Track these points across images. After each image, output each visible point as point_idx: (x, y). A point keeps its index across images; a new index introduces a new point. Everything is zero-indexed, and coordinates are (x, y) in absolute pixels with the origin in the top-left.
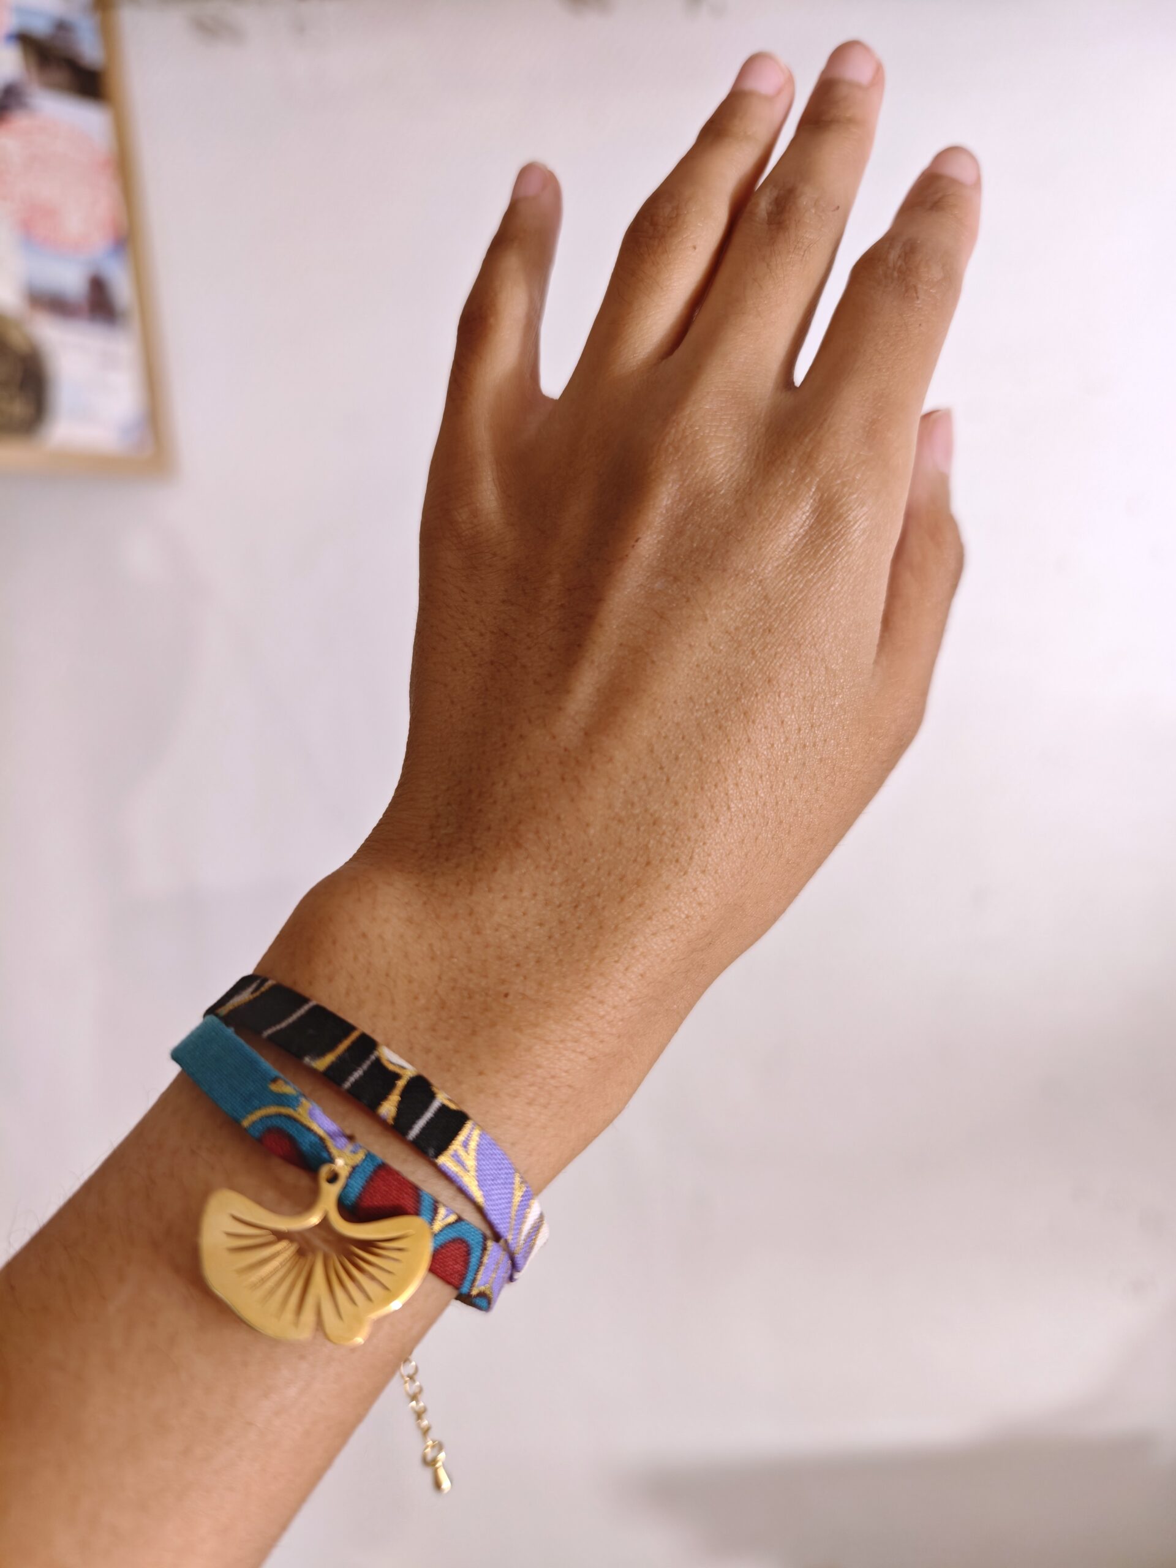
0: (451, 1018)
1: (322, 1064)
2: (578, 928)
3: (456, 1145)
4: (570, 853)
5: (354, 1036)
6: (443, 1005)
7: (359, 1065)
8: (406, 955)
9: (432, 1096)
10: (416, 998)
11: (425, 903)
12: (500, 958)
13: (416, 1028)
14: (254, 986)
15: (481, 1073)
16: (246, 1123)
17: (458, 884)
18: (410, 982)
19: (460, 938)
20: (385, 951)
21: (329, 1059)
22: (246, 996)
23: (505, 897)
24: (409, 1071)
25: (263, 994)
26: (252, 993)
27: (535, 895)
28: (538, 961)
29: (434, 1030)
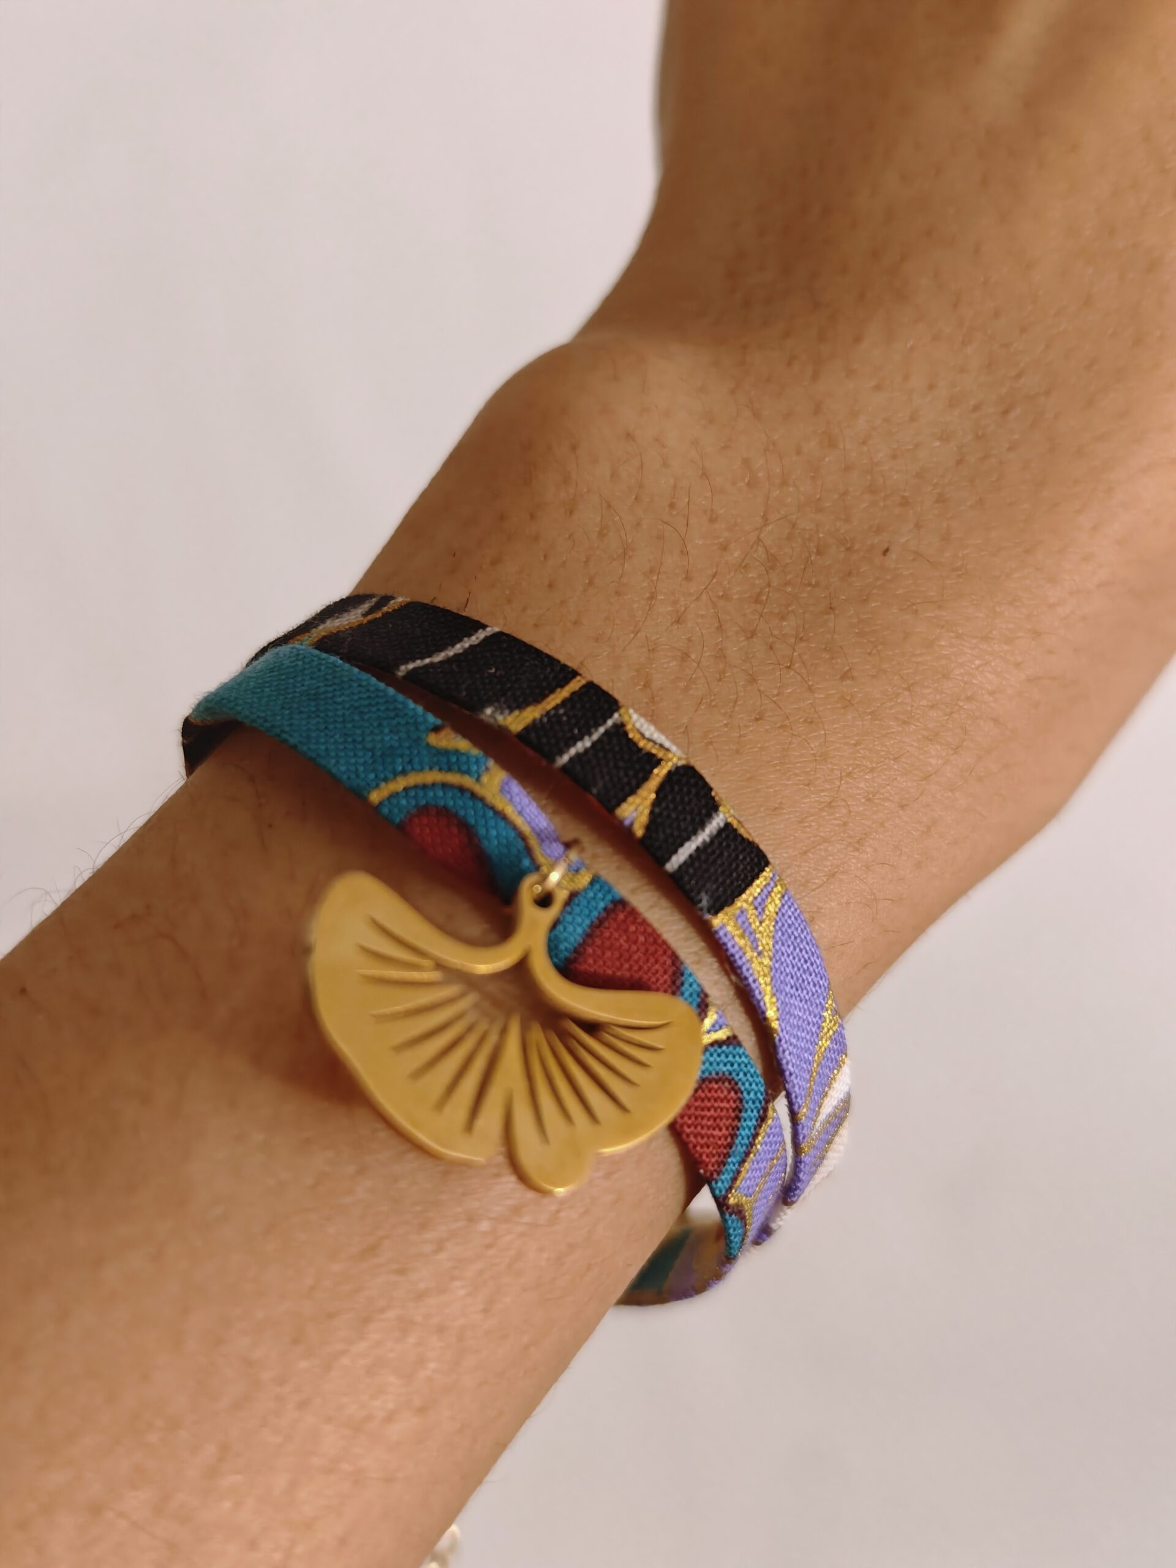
0: (788, 583)
1: (516, 721)
2: (1010, 449)
3: (743, 902)
4: (997, 314)
5: (575, 685)
6: (772, 562)
7: (587, 731)
8: (705, 475)
9: (713, 807)
10: (724, 548)
11: (733, 392)
12: (872, 490)
13: (726, 597)
14: (366, 606)
15: (844, 677)
16: (375, 797)
17: (789, 364)
18: (713, 520)
19: (799, 452)
20: (665, 464)
21: (532, 714)
22: (354, 617)
23: (878, 388)
24: (675, 757)
25: (386, 615)
26: (365, 615)
27: (931, 387)
28: (941, 499)
29: (757, 600)
